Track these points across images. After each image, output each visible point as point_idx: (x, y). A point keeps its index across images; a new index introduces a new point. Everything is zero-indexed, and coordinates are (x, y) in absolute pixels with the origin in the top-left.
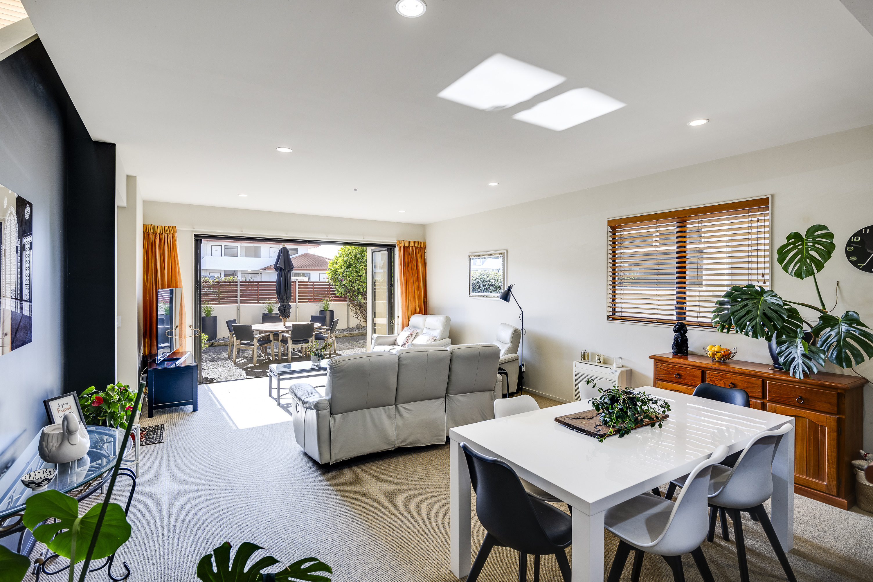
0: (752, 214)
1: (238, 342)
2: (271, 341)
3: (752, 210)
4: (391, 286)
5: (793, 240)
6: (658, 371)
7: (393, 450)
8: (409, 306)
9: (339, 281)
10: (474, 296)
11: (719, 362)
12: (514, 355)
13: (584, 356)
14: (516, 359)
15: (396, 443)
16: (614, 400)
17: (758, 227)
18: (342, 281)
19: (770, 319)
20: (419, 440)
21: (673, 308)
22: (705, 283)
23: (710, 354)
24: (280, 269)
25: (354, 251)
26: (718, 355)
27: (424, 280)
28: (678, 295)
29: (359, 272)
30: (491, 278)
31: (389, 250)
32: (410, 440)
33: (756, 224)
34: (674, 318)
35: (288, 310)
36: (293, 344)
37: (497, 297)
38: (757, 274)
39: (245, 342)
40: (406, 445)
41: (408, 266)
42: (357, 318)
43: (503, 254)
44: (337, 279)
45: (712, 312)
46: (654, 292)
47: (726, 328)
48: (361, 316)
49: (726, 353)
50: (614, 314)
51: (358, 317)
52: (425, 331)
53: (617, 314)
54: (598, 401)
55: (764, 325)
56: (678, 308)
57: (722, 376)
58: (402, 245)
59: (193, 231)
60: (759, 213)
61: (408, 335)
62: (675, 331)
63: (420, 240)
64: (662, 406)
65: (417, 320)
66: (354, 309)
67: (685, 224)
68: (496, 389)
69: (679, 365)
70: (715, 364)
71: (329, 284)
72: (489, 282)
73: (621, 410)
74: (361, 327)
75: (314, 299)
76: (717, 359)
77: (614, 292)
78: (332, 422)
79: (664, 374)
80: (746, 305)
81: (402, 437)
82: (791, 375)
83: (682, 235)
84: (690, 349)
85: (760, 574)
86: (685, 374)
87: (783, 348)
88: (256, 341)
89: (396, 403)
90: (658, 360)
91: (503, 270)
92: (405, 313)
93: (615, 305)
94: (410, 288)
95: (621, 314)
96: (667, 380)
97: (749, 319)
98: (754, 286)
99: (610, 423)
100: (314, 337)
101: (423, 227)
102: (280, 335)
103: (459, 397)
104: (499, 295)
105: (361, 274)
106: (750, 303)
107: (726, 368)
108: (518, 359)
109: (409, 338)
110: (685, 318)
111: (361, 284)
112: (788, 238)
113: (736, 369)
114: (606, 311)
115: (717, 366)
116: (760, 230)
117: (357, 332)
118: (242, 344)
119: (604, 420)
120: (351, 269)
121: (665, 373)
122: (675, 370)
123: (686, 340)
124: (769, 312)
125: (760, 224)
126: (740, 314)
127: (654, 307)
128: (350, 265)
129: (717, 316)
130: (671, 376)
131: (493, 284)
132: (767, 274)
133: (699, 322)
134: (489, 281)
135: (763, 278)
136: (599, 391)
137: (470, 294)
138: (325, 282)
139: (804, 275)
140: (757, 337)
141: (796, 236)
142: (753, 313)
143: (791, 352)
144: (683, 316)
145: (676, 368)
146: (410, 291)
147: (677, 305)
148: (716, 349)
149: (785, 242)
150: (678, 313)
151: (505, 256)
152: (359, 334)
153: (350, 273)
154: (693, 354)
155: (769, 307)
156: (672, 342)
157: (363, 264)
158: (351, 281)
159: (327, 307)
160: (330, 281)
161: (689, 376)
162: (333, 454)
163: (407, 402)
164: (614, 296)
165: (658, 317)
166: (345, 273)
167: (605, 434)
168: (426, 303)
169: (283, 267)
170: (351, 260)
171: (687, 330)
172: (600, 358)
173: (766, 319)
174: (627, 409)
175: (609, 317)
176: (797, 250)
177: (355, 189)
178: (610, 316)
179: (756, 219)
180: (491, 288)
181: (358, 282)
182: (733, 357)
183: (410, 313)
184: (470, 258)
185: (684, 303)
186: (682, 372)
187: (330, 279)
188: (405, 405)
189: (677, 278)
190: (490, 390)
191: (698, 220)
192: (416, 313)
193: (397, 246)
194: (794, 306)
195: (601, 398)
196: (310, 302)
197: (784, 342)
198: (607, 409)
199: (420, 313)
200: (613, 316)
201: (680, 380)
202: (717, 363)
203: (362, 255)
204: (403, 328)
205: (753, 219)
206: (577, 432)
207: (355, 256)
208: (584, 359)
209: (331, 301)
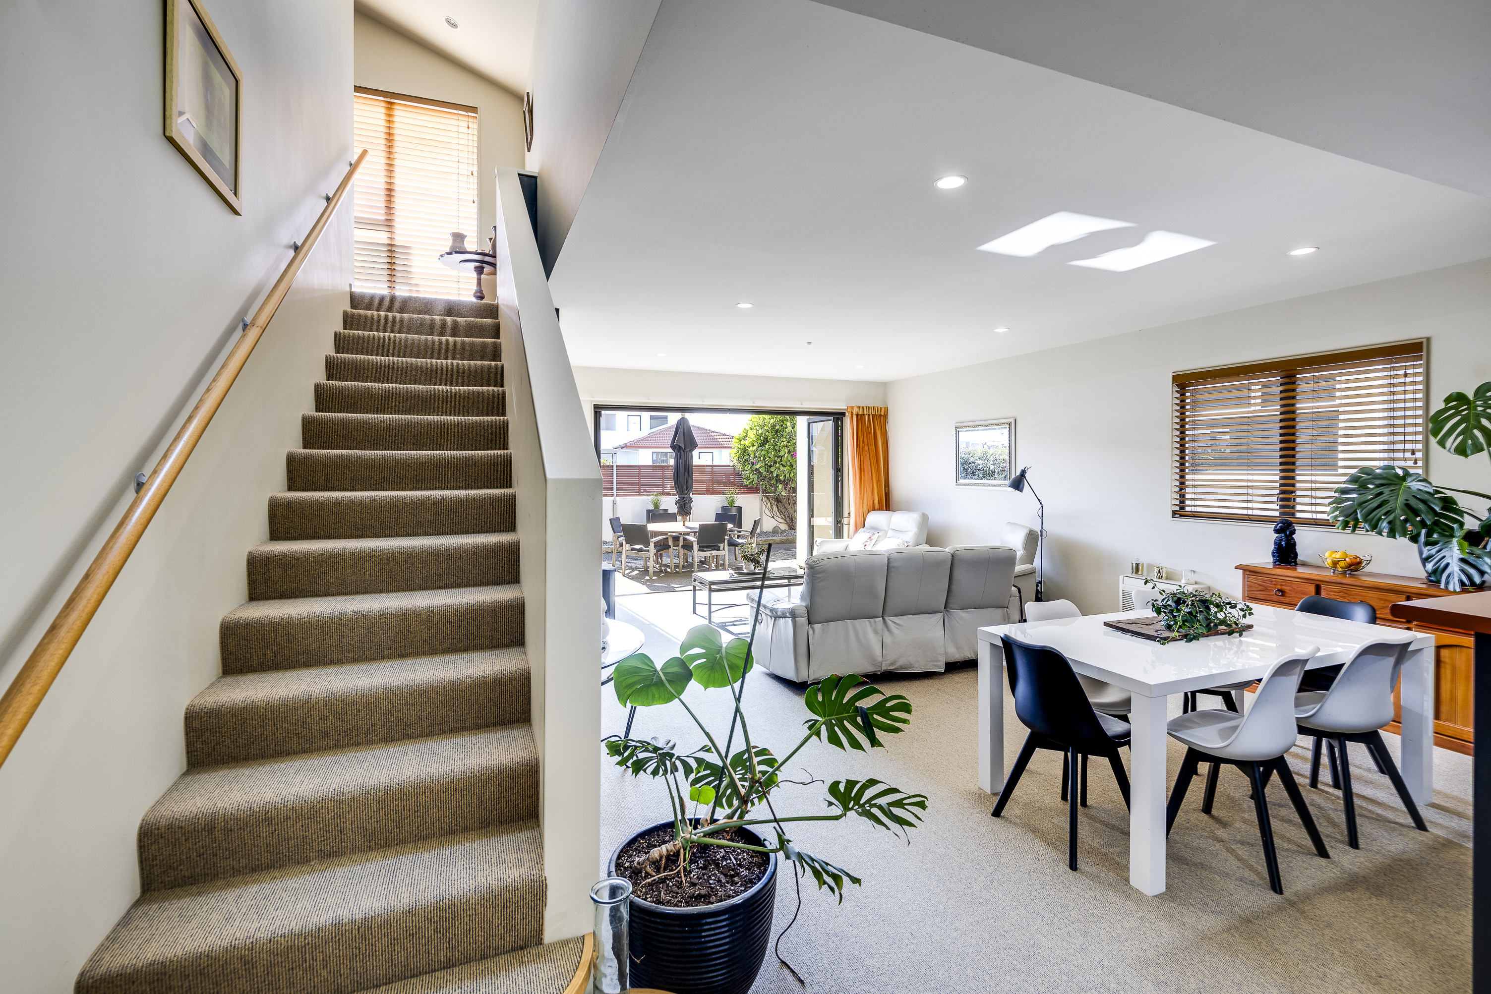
0: (1398, 365)
1: (628, 547)
2: (670, 547)
3: (1397, 360)
4: (838, 470)
5: (1455, 403)
6: (1249, 586)
7: (879, 673)
8: (865, 498)
9: (749, 464)
10: (963, 484)
11: (1344, 574)
12: (1029, 566)
13: (1137, 569)
14: (1032, 572)
15: (883, 665)
16: (1179, 602)
17: (1405, 384)
18: (753, 464)
19: (1416, 513)
20: (911, 665)
21: (1275, 499)
22: (1341, 463)
23: (1328, 563)
24: (678, 447)
25: (772, 421)
26: (1342, 564)
27: (885, 461)
28: (1282, 482)
29: (779, 451)
30: (977, 458)
31: (835, 420)
32: (900, 663)
33: (1402, 380)
34: (1277, 514)
35: (689, 505)
36: (700, 551)
37: (1004, 486)
38: (1404, 451)
39: (637, 547)
40: (895, 669)
41: (863, 442)
42: (773, 517)
43: (1010, 424)
44: (746, 460)
45: (1329, 504)
46: (1245, 477)
47: (1350, 527)
48: (779, 516)
49: (1354, 561)
50: (1182, 508)
51: (775, 517)
52: (890, 533)
53: (1188, 509)
54: (1159, 603)
55: (1406, 521)
56: (1282, 500)
57: (1345, 591)
58: (854, 413)
59: (592, 401)
60: (1407, 364)
61: (866, 540)
62: (1277, 531)
63: (879, 404)
64: (1242, 610)
65: (876, 518)
66: (769, 505)
67: (1293, 379)
68: (1010, 606)
69: (1281, 578)
70: (1338, 576)
71: (734, 469)
72: (973, 465)
73: (1190, 613)
74: (780, 531)
75: (712, 490)
76: (1340, 569)
77: (1182, 477)
78: (811, 632)
79: (1259, 591)
80: (1381, 494)
81: (891, 657)
82: (1442, 586)
83: (1289, 396)
84: (1300, 558)
85: (1377, 820)
86: (1290, 590)
87: (1433, 552)
88: (652, 545)
89: (884, 616)
90: (1249, 571)
91: (1010, 447)
92: (859, 508)
93: (1184, 496)
94: (866, 474)
95: (1193, 509)
96: (1264, 598)
97: (1384, 511)
98: (1393, 468)
99: (1174, 626)
100: (726, 542)
101: (884, 386)
102: (681, 539)
103: (961, 613)
104: (1007, 482)
105: (782, 453)
106: (1386, 490)
107: (1352, 581)
108: (1034, 572)
109: (867, 544)
110: (1293, 514)
111: (782, 468)
112: (1447, 400)
113: (1367, 582)
114: (1170, 506)
115: (1339, 579)
116: (1408, 388)
117: (774, 538)
118: (633, 550)
119: (1167, 624)
120: (767, 446)
121: (1260, 589)
122: (1275, 585)
123: (1294, 544)
124: (1414, 503)
125: (1408, 379)
126: (1371, 506)
127: (1245, 498)
128: (766, 441)
129: (1337, 508)
130: (1268, 593)
131: (981, 466)
132: (1419, 450)
133: (1314, 519)
134: (974, 463)
135: (1414, 456)
136: (1160, 593)
137: (958, 482)
138: (729, 466)
139: (1469, 452)
140: (1394, 537)
141: (1460, 398)
142: (1389, 504)
143: (1444, 557)
144: (1291, 510)
145: (1276, 581)
146: (866, 477)
147: (1281, 496)
148: (1338, 556)
149: (1442, 406)
150: (1282, 507)
151: (1012, 426)
152: (778, 542)
153: (766, 452)
154: (1304, 564)
155: (1414, 497)
156: (1272, 547)
157: (785, 440)
158: (767, 464)
159: (732, 502)
160: (736, 464)
161: (1297, 593)
162: (811, 671)
163: (896, 615)
164: (1182, 483)
165: (1250, 512)
166: (759, 453)
167: (1169, 637)
168: (887, 495)
169: (682, 445)
170: (767, 433)
171: (1295, 530)
172: (1161, 571)
173: (1409, 512)
174: (1197, 613)
175: (1174, 513)
176: (1459, 417)
177: (809, 343)
178: (1176, 511)
179: (1403, 372)
180: (977, 472)
181: (778, 465)
182: (1363, 568)
183: (865, 510)
184: (958, 430)
185: (1292, 492)
186: (1285, 587)
187: (735, 461)
188: (894, 619)
189: (1281, 457)
190: (1003, 607)
191: (1312, 374)
192: (874, 509)
193: (847, 414)
194: (1449, 494)
195: (1163, 600)
196: (708, 494)
197: (1434, 543)
198: (1171, 612)
199: (880, 509)
200: (1181, 512)
201: (1282, 599)
202: (1340, 576)
203: (782, 426)
204: (856, 530)
205: (1398, 372)
206: (1132, 636)
207: (773, 426)
208: (1137, 572)
209: (738, 493)
